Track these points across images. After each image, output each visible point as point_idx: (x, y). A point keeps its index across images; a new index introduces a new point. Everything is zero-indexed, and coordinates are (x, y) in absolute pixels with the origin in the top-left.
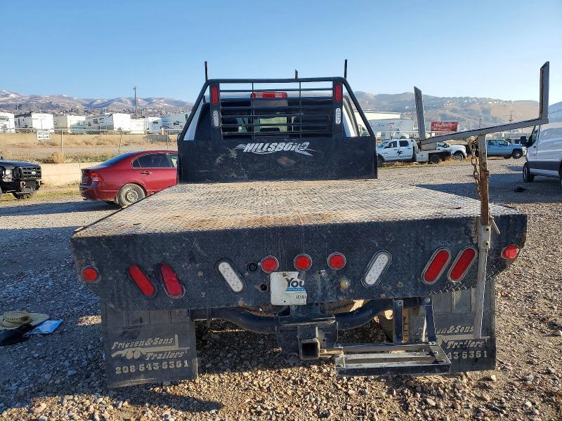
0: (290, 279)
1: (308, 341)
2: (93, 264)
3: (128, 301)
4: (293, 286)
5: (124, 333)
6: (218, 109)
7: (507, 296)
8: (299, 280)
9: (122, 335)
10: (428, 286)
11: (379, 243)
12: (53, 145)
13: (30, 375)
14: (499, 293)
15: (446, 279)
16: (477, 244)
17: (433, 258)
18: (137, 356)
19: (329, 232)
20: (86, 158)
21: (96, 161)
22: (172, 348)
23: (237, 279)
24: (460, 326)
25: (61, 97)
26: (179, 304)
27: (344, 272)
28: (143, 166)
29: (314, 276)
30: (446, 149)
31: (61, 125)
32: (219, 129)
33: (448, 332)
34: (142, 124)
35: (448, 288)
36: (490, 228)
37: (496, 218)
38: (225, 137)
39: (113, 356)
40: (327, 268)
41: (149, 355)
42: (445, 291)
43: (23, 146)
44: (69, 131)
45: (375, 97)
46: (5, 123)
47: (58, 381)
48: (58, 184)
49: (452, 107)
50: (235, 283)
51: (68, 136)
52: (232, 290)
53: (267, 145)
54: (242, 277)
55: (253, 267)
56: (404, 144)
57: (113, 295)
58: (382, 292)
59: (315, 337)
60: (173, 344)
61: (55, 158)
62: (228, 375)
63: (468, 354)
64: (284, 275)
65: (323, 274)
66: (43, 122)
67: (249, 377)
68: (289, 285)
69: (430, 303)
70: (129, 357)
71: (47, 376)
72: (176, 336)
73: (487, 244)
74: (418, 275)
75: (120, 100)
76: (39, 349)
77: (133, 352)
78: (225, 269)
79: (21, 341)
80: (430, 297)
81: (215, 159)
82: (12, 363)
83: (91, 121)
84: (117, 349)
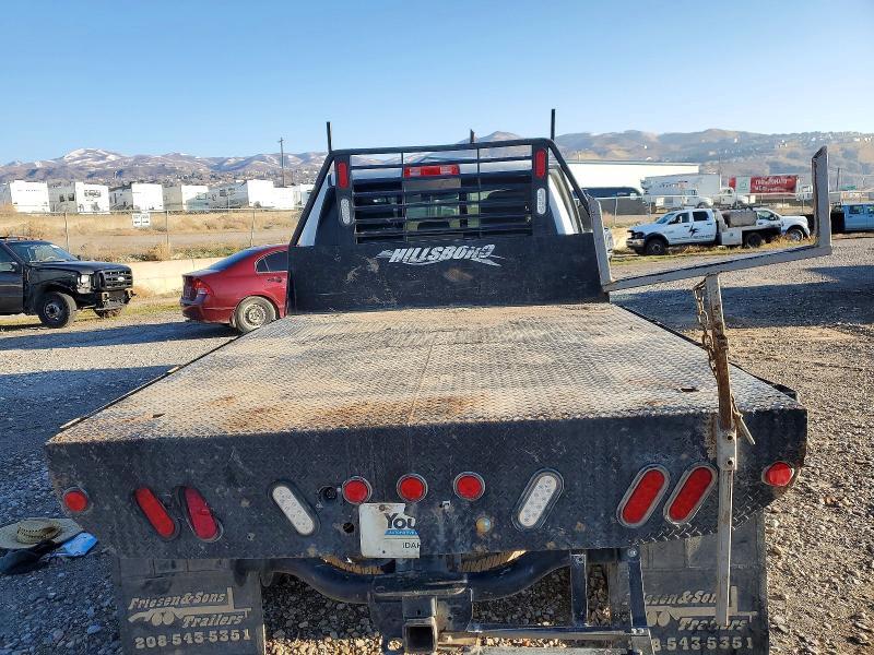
0: (391, 515)
1: (416, 623)
2: (80, 484)
3: (135, 544)
4: (396, 526)
5: (148, 583)
6: (348, 196)
7: (835, 505)
8: (406, 518)
9: (143, 588)
10: (629, 530)
11: (541, 456)
12: (162, 230)
13: (34, 630)
14: (822, 501)
15: (663, 519)
16: (715, 460)
17: (636, 482)
18: (168, 621)
19: (454, 437)
20: (204, 251)
21: (218, 256)
22: (224, 609)
23: (304, 513)
24: (701, 593)
25: (177, 156)
26: (214, 551)
27: (482, 505)
28: (272, 268)
29: (432, 510)
30: (773, 223)
31: (173, 200)
32: (351, 228)
33: (680, 602)
34: (292, 194)
35: (666, 535)
36: (734, 435)
37: (748, 416)
38: (361, 240)
39: (131, 620)
40: (453, 497)
41: (188, 620)
42: (661, 539)
43: (118, 233)
44: (185, 208)
45: (659, 137)
46: (96, 200)
47: (70, 644)
48: (163, 291)
49: (789, 150)
50: (302, 521)
51: (183, 217)
52: (297, 533)
53: (426, 251)
54: (312, 511)
55: (328, 495)
56: (701, 216)
57: (113, 533)
58: (549, 539)
59: (430, 614)
60: (225, 603)
61: (158, 253)
62: (330, 643)
63: (719, 642)
64: (382, 508)
65: (447, 507)
66: (147, 196)
67: (364, 649)
68: (390, 526)
69: (637, 558)
70: (156, 622)
71: (57, 634)
72: (229, 590)
73: (730, 463)
74: (611, 511)
75: (262, 158)
76: (59, 584)
77: (163, 614)
78: (284, 496)
79: (37, 568)
80: (637, 548)
81: (345, 274)
82: (14, 607)
83: (217, 192)
84: (136, 610)
